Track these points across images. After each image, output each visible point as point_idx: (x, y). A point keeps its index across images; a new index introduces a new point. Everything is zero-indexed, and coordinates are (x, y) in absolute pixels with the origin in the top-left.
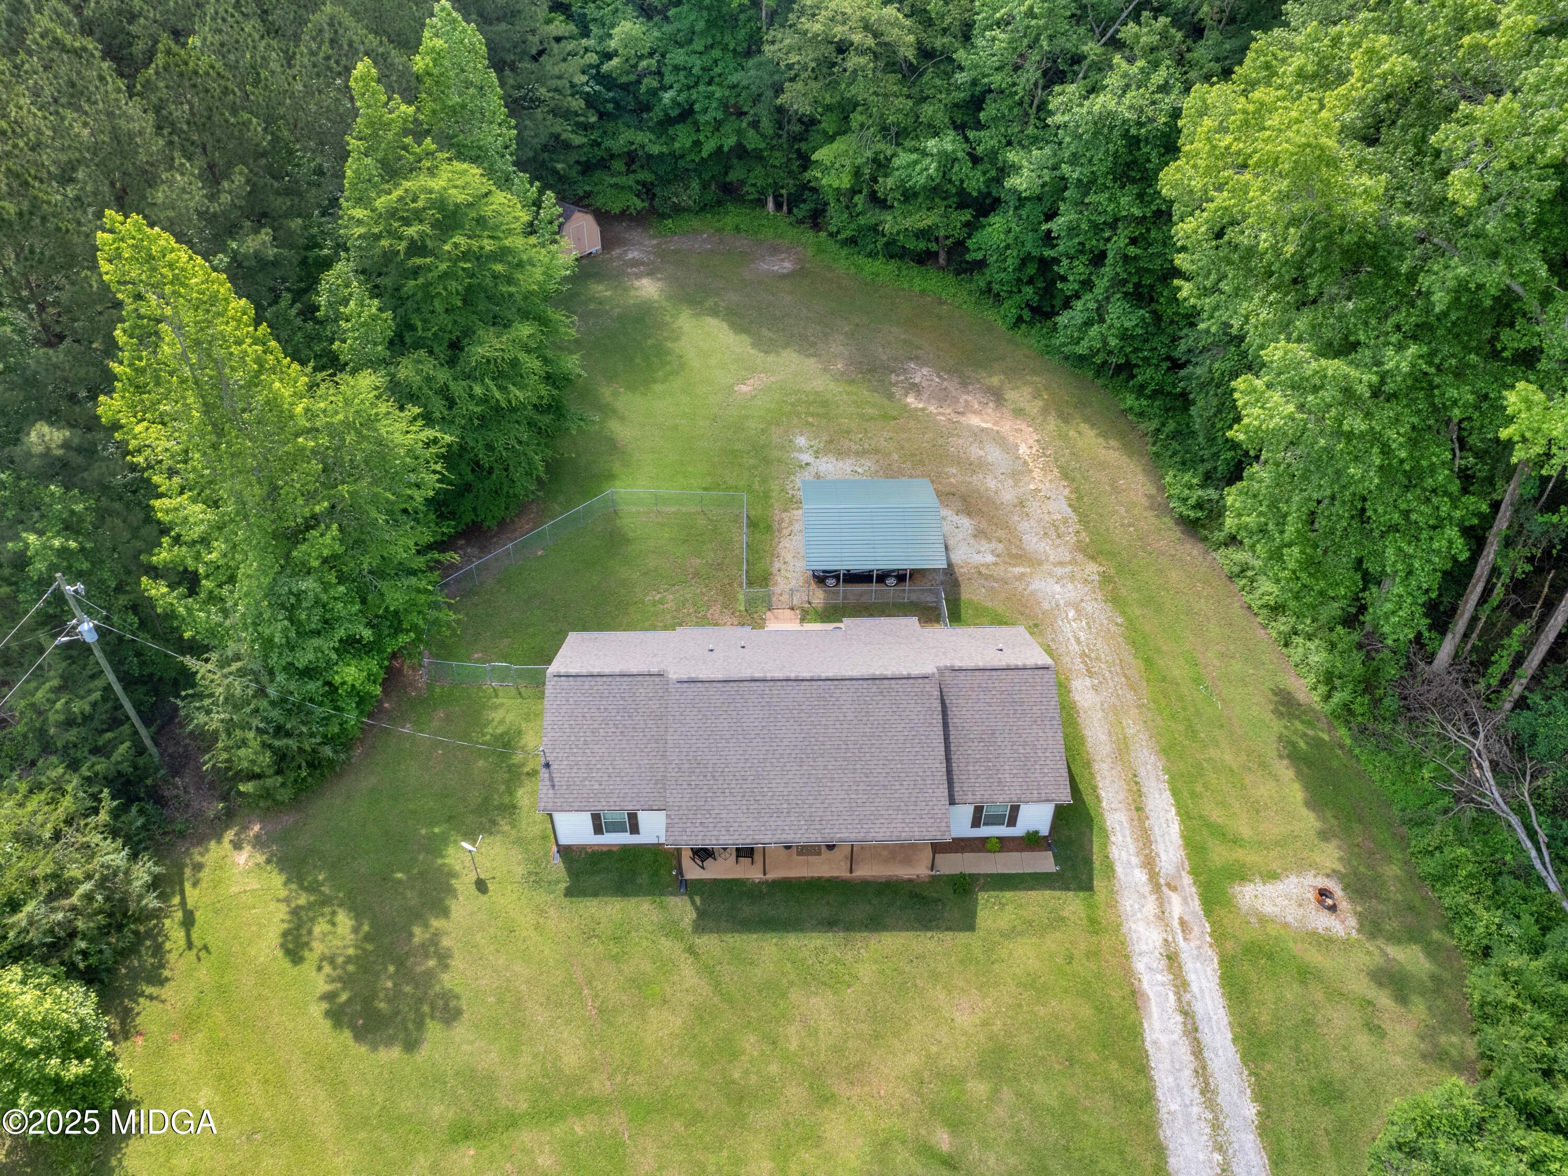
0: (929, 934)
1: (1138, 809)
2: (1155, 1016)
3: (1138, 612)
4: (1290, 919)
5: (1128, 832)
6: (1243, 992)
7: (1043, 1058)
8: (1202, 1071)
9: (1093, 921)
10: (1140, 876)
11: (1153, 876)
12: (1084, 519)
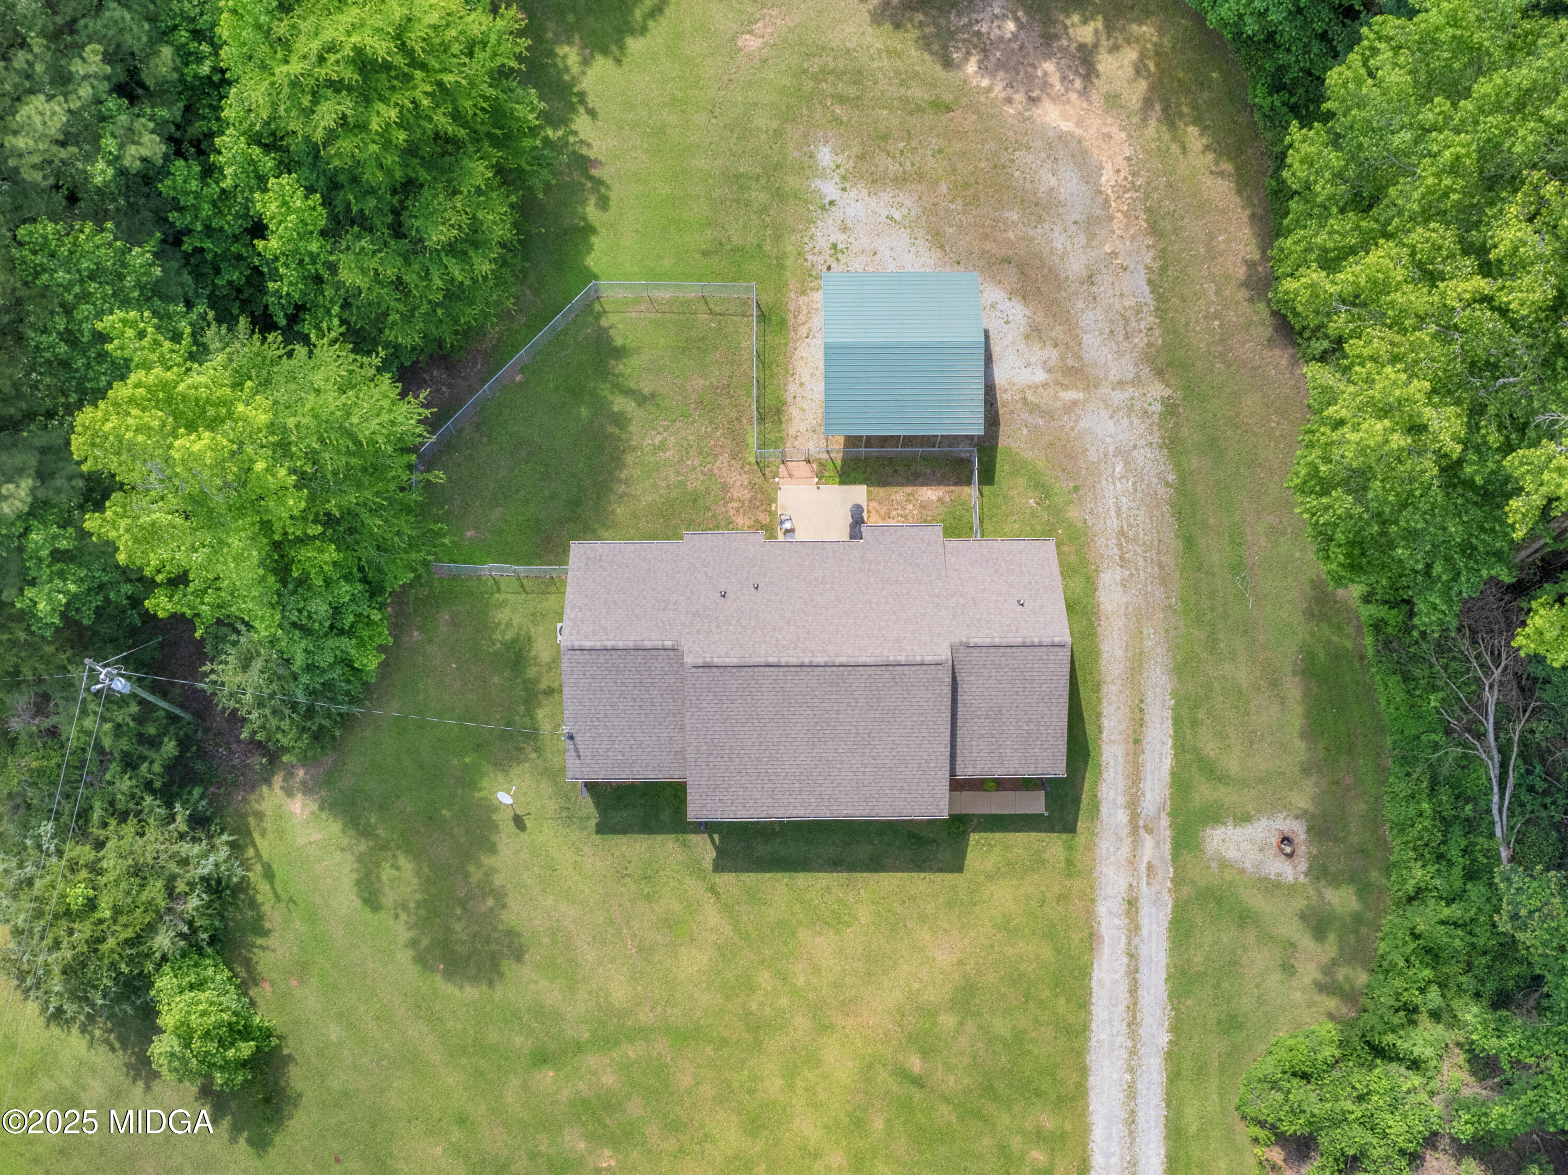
0: (922, 875)
1: (1137, 741)
2: (1105, 957)
3: (1195, 464)
4: (1248, 865)
5: (1120, 768)
6: (1188, 935)
7: (1004, 995)
8: (1133, 1008)
9: (1070, 863)
10: (1122, 817)
11: (1134, 817)
12: (1160, 312)
